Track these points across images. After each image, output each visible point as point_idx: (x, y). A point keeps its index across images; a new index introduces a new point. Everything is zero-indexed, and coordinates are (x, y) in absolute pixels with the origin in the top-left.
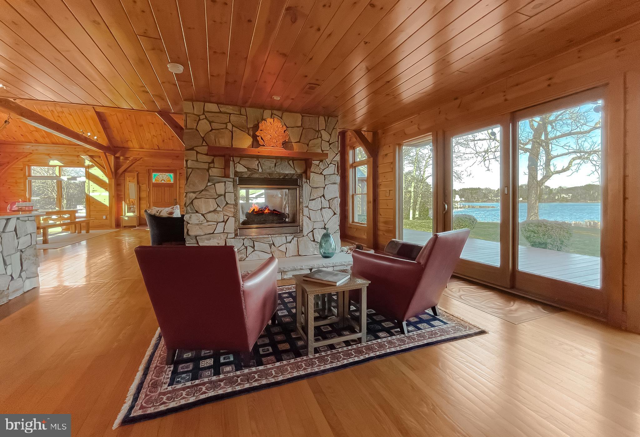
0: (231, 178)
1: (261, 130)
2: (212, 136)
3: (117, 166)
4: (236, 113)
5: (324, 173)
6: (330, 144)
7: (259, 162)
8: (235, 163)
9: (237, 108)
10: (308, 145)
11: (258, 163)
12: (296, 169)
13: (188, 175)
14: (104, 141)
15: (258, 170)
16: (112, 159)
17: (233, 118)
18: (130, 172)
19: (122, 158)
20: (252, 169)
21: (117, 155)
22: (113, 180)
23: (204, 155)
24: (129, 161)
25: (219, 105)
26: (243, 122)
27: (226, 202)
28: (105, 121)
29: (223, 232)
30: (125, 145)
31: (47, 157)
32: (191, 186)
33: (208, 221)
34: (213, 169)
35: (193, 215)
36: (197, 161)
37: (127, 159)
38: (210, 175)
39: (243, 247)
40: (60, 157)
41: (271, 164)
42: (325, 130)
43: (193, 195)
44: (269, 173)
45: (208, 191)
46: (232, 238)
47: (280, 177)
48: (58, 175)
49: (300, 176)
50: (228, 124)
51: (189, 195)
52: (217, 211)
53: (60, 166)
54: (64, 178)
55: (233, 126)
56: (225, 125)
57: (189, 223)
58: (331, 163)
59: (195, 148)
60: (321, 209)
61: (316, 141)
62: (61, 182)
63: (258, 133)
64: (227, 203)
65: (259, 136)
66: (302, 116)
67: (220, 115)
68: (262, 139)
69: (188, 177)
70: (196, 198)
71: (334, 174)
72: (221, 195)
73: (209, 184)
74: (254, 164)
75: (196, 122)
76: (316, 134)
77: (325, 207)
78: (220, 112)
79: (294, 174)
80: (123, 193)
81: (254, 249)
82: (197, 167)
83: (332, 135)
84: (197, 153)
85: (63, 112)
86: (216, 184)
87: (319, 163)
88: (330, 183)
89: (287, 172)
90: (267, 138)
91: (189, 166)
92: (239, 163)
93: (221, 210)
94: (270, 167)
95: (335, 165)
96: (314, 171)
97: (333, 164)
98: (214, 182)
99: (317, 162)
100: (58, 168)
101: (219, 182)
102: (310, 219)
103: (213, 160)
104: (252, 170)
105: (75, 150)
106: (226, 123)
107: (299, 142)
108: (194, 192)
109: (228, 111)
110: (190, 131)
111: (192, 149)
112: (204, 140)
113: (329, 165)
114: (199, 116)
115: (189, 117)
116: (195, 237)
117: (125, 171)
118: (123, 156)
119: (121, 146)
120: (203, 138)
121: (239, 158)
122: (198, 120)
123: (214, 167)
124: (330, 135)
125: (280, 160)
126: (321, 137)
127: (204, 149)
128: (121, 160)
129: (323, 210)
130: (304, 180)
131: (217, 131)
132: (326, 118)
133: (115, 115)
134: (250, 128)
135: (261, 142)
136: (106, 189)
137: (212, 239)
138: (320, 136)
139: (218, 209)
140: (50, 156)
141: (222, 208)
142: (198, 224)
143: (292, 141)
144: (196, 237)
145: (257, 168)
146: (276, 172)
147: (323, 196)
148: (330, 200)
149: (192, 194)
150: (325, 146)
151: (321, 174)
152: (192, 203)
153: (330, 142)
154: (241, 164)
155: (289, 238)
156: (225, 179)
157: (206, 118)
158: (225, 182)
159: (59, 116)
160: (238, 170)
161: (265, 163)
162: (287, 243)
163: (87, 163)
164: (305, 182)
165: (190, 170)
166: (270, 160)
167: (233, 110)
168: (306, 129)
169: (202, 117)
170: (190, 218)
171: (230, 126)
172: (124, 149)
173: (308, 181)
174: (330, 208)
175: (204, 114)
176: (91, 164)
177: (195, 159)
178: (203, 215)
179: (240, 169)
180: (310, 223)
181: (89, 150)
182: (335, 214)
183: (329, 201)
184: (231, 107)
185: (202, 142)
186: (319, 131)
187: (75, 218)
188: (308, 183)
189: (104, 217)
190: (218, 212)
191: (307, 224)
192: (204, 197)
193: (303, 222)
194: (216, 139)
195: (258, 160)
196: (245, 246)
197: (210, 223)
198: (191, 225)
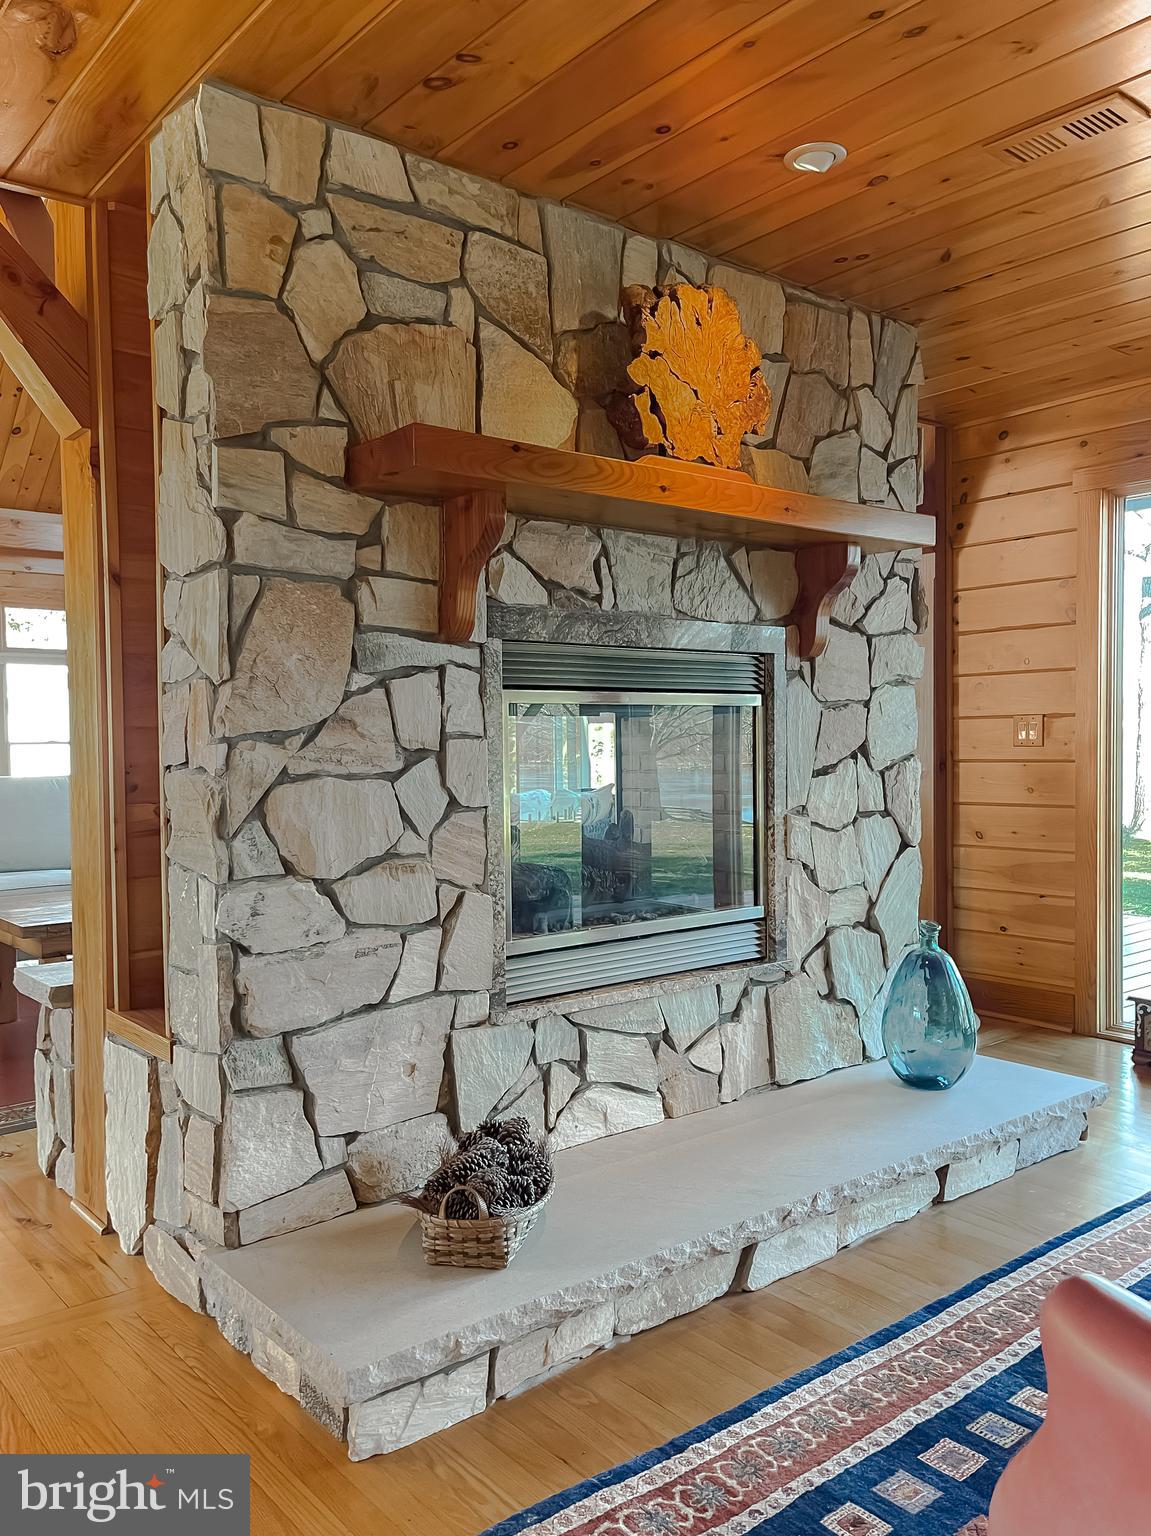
0: (470, 644)
1: (654, 355)
2: (375, 359)
4: (496, 227)
5: (869, 625)
6: (890, 470)
7: (605, 552)
8: (496, 547)
9: (500, 197)
10: (808, 466)
11: (600, 555)
12: (758, 599)
13: (238, 620)
15: (599, 598)
17: (479, 251)
20: (573, 589)
23: (328, 486)
25: (408, 158)
26: (532, 288)
27: (447, 799)
29: (437, 992)
32: (260, 692)
33: (351, 925)
34: (379, 583)
35: (273, 890)
36: (290, 522)
38: (366, 620)
39: (532, 1073)
41: (655, 565)
42: (872, 389)
43: (265, 760)
44: (647, 618)
45: (354, 726)
46: (479, 1024)
50: (453, 291)
51: (247, 755)
52: (398, 856)
55: (480, 310)
56: (439, 299)
57: (246, 951)
58: (891, 571)
59: (276, 435)
60: (855, 822)
61: (837, 448)
63: (637, 371)
64: (453, 804)
65: (641, 390)
66: (789, 299)
67: (412, 223)
68: (655, 408)
69: (234, 629)
70: (284, 777)
71: (905, 630)
72: (420, 754)
73: (360, 680)
74: (581, 561)
75: (281, 252)
76: (838, 405)
77: (870, 807)
78: (414, 208)
81: (583, 1077)
82: (294, 563)
83: (900, 421)
84: (291, 466)
86: (396, 685)
88: (890, 678)
90: (678, 404)
91: (240, 558)
92: (509, 548)
93: (423, 847)
94: (651, 579)
95: (908, 582)
96: (834, 616)
97: (901, 576)
98: (380, 667)
101: (408, 672)
102: (814, 876)
103: (376, 523)
104: (568, 598)
106: (443, 287)
107: (774, 445)
108: (276, 738)
109: (457, 207)
110: (245, 307)
111: (255, 439)
112: (325, 382)
113: (886, 580)
114: (294, 210)
115: (237, 207)
116: (279, 1040)
120: (320, 368)
122: (288, 239)
123: (383, 573)
124: (891, 418)
126: (857, 428)
127: (325, 446)
129: (864, 822)
131: (401, 335)
132: (876, 319)
134: (565, 332)
135: (651, 432)
137: (378, 1039)
138: (852, 416)
139: (411, 844)
141: (426, 836)
142: (298, 954)
144: (286, 1037)
145: (594, 589)
146: (677, 615)
147: (863, 749)
148: (889, 768)
149: (263, 747)
150: (874, 476)
151: (856, 628)
152: (259, 812)
153: (890, 459)
154: (518, 559)
155: (734, 991)
156: (439, 652)
157: (336, 234)
158: (441, 670)
160: (505, 593)
161: (628, 556)
162: (723, 1019)
164: (792, 674)
165: (249, 585)
166: (650, 538)
167: (482, 205)
168: (801, 373)
169: (316, 222)
170: (254, 914)
171: (462, 311)
174: (886, 813)
175: (321, 203)
177: (281, 512)
178: (325, 887)
179: (516, 586)
180: (815, 902)
182: (905, 845)
183: (882, 773)
184: (472, 186)
185: (314, 393)
186: (846, 393)
188: (811, 677)
190: (410, 861)
191: (804, 904)
192: (331, 768)
193: (786, 898)
194: (397, 384)
195: (600, 537)
196: (540, 1067)
197: (365, 939)
198: (261, 962)
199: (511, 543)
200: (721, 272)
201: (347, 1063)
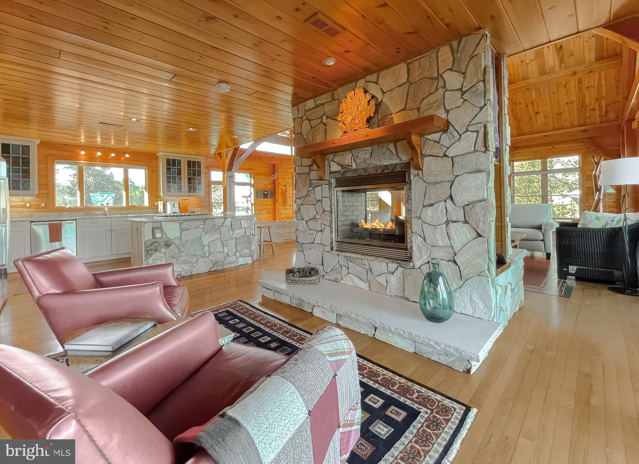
0: (326, 180)
1: (342, 112)
4: (328, 101)
5: (450, 153)
7: (353, 155)
8: (329, 161)
9: (330, 94)
10: (419, 109)
12: (400, 156)
13: (296, 182)
15: (353, 166)
17: (326, 108)
20: (346, 165)
23: (306, 159)
25: (315, 99)
26: (336, 107)
27: (323, 209)
29: (320, 243)
32: (298, 192)
33: (310, 229)
34: (312, 172)
35: (299, 221)
38: (311, 179)
39: (338, 266)
41: (365, 155)
42: (451, 69)
43: (300, 202)
44: (363, 168)
45: (310, 196)
46: (329, 252)
47: (377, 172)
49: (407, 165)
50: (323, 117)
51: (297, 201)
52: (316, 218)
55: (327, 117)
56: (320, 120)
57: (298, 230)
58: (467, 131)
60: (447, 223)
61: (432, 98)
63: (338, 118)
64: (324, 211)
65: (340, 121)
66: (408, 64)
67: (316, 109)
68: (343, 123)
70: (302, 204)
71: (475, 151)
72: (319, 201)
73: (310, 189)
74: (347, 159)
75: (300, 125)
76: (432, 84)
77: (454, 219)
78: (316, 106)
79: (397, 164)
81: (348, 271)
82: (302, 172)
83: (468, 74)
86: (315, 189)
87: (442, 135)
88: (466, 171)
89: (386, 163)
91: (297, 172)
92: (333, 160)
93: (320, 218)
94: (365, 158)
95: (477, 132)
96: (430, 154)
97: (471, 131)
98: (313, 186)
99: (436, 136)
101: (317, 186)
102: (424, 239)
104: (345, 167)
106: (321, 117)
107: (404, 109)
108: (300, 199)
109: (323, 102)
113: (460, 136)
114: (302, 118)
115: (296, 122)
116: (302, 244)
121: (333, 155)
122: (301, 123)
123: (313, 170)
124: (464, 74)
125: (376, 146)
126: (444, 86)
129: (451, 225)
130: (413, 171)
131: (315, 129)
132: (455, 44)
137: (313, 249)
138: (441, 84)
139: (317, 217)
141: (320, 215)
142: (303, 232)
143: (393, 112)
145: (350, 164)
146: (372, 166)
147: (451, 197)
148: (467, 205)
150: (453, 99)
151: (445, 155)
152: (299, 209)
153: (464, 89)
154: (335, 162)
155: (393, 266)
156: (321, 182)
157: (307, 118)
158: (321, 185)
160: (332, 169)
161: (358, 155)
162: (388, 272)
164: (415, 176)
165: (297, 176)
166: (364, 149)
167: (326, 98)
168: (415, 82)
169: (304, 118)
170: (298, 225)
171: (324, 119)
173: (420, 172)
174: (466, 222)
175: (305, 114)
177: (300, 165)
178: (306, 222)
179: (335, 167)
180: (424, 248)
182: (479, 235)
183: (463, 207)
184: (324, 96)
186: (439, 77)
188: (421, 176)
190: (317, 220)
191: (419, 248)
192: (307, 203)
193: (412, 244)
194: (314, 138)
195: (351, 152)
196: (340, 265)
197: (311, 232)
198: (299, 232)
199: (333, 159)
200: (382, 73)
201: (308, 251)
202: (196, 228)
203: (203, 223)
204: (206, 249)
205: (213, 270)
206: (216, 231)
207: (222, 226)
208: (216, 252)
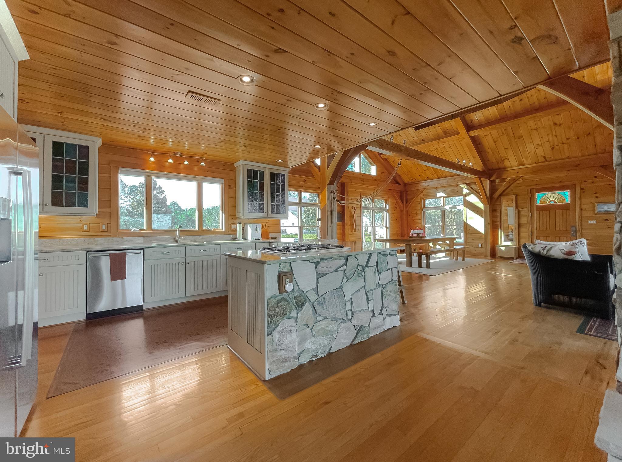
3: (493, 190)
14: (478, 166)
16: (487, 183)
18: (506, 195)
19: (497, 180)
21: (493, 178)
22: (488, 206)
24: (505, 183)
28: (480, 144)
30: (501, 166)
31: (435, 190)
37: (503, 180)
40: (444, 189)
48: (443, 205)
53: (444, 197)
54: (447, 207)
62: (445, 210)
80: (499, 220)
85: (444, 147)
100: (442, 198)
105: (455, 180)
117: (501, 195)
118: (498, 177)
119: (497, 167)
128: (497, 183)
133: (489, 136)
136: (482, 216)
140: (437, 189)
159: (442, 152)
163: (465, 191)
172: (499, 170)
176: (468, 191)
181: (466, 178)
187: (454, 244)
189: (480, 245)
202: (335, 271)
203: (344, 261)
204: (348, 306)
205: (356, 342)
206: (360, 275)
207: (367, 266)
208: (360, 311)
